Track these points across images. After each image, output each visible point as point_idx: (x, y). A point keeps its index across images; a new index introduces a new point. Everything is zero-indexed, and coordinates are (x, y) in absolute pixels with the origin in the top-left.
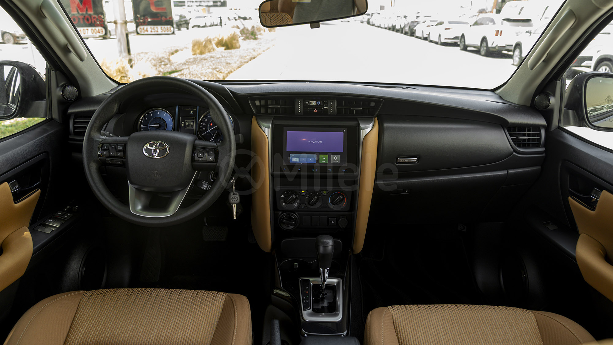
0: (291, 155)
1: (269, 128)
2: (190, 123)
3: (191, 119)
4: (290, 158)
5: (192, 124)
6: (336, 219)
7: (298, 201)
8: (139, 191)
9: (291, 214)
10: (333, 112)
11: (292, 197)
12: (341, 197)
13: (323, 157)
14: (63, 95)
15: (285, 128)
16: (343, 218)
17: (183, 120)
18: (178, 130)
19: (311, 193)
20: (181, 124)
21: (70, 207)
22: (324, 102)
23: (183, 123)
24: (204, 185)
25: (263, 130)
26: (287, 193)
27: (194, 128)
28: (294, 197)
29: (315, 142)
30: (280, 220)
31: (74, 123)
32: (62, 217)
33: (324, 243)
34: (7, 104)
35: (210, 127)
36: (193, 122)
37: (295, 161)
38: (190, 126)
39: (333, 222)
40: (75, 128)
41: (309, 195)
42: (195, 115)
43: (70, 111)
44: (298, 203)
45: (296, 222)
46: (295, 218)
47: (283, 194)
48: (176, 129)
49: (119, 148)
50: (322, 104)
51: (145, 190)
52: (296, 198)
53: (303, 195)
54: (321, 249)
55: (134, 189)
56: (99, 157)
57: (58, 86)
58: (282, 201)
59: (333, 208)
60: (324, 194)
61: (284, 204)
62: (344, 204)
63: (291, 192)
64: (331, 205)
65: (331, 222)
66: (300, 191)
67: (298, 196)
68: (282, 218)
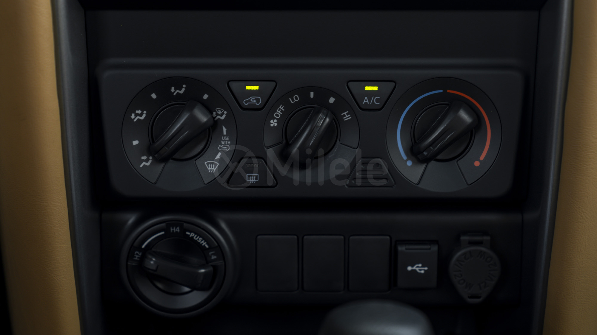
6: (435, 248)
11: (193, 119)
12: (465, 115)
16: (472, 243)
19: (296, 98)
26: (164, 95)
28: (203, 118)
30: (130, 255)
39: (419, 268)
41: (287, 105)
45: (215, 268)
46: (211, 248)
47: (144, 103)
53: (254, 109)
58: (135, 143)
59: (418, 183)
60: (366, 100)
61: (146, 162)
62: (482, 158)
63: (182, 92)
64: (409, 163)
65: (409, 268)
66: (234, 86)
67: (221, 115)
68: (139, 248)
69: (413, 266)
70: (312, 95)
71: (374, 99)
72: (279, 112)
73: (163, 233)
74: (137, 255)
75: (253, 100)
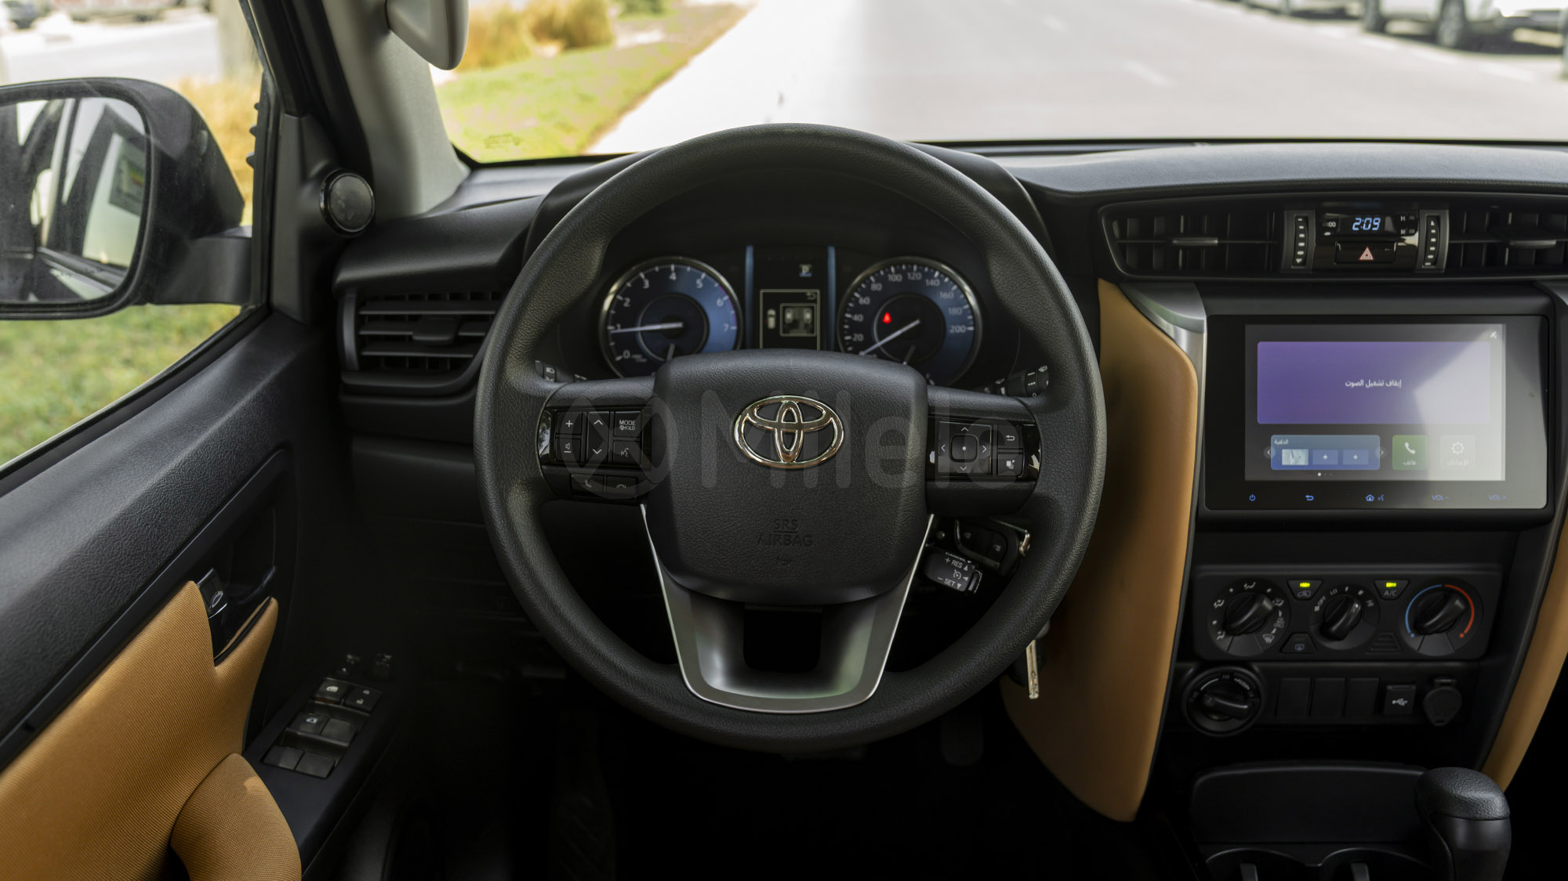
0: (1277, 441)
1: (1201, 332)
2: (801, 315)
3: (802, 298)
4: (1271, 453)
5: (808, 316)
6: (1415, 688)
7: (1280, 623)
8: (700, 598)
9: (1238, 672)
10: (1434, 262)
11: (1262, 608)
12: (1458, 602)
13: (1407, 445)
14: (326, 212)
15: (1250, 330)
16: (1444, 685)
17: (773, 302)
18: (754, 346)
19: (1335, 591)
20: (766, 317)
21: (358, 659)
22: (1403, 218)
23: (772, 316)
24: (958, 569)
25: (1172, 335)
26: (1239, 589)
27: (818, 333)
28: (1268, 605)
29: (1375, 384)
30: (1191, 695)
31: (360, 321)
32: (344, 705)
33: (1469, 805)
34: (35, 252)
35: (885, 330)
36: (812, 308)
37: (1292, 462)
38: (802, 325)
39: (1401, 702)
40: (361, 342)
41: (1328, 596)
42: (819, 279)
43: (346, 275)
44: (1278, 629)
45: (1253, 703)
46: (1251, 689)
47: (1223, 595)
48: (747, 340)
49: (622, 428)
50: (1389, 226)
51: (721, 594)
52: (1276, 609)
53: (1304, 599)
54: (1461, 830)
55: (686, 596)
56: (544, 467)
57: (304, 177)
58: (1215, 622)
59: (1419, 649)
60: (1387, 593)
61: (1221, 636)
62: (1466, 631)
63: (1252, 587)
64: (1413, 635)
65: (1394, 702)
66: (1292, 583)
67: (1279, 603)
68: (1198, 689)
69: (1396, 700)
70: (1347, 589)
71: (1393, 593)
72: (1321, 601)
73: (1217, 679)
74: (1196, 694)
75: (1305, 594)
